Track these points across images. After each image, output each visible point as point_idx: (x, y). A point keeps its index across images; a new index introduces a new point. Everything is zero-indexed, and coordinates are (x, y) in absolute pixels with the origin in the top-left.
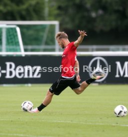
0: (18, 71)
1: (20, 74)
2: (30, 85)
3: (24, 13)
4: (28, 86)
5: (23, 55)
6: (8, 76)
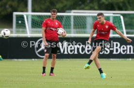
0: (122, 49)
1: (124, 51)
2: (130, 59)
3: (121, 5)
6: (115, 53)
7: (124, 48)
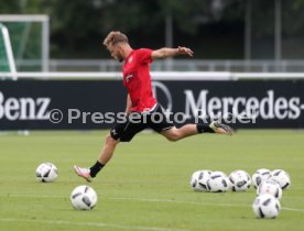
0: (8, 107)
1: (12, 112)
4: (23, 136)
5: (15, 79)
7: (12, 104)
